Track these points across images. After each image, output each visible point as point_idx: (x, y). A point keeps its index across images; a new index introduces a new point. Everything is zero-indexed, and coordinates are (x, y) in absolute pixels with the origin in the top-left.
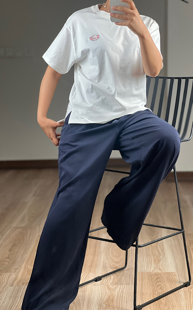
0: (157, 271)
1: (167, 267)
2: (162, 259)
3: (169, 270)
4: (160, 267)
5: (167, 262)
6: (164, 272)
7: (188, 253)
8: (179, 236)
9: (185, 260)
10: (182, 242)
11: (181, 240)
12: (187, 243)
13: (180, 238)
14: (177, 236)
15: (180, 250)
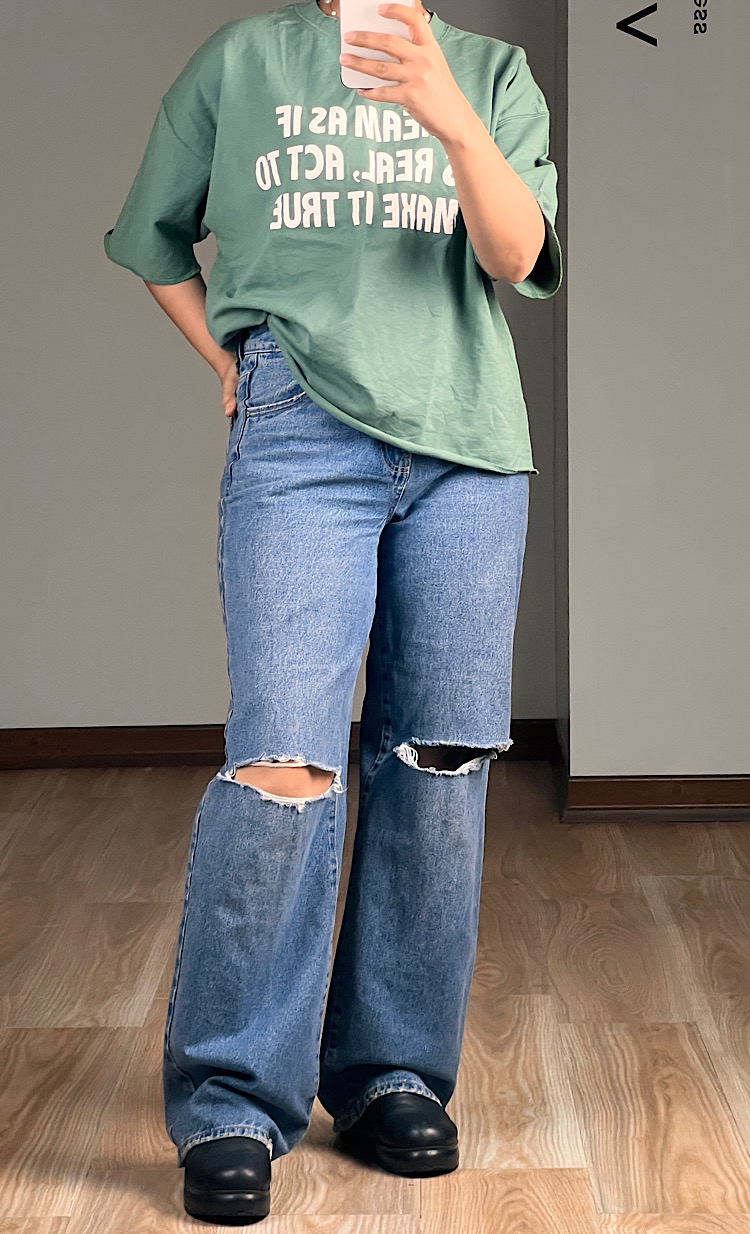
0: (510, 1165)
1: (554, 1148)
2: (533, 1119)
3: (561, 1161)
4: (521, 1150)
5: (552, 1133)
6: (537, 1166)
7: (643, 1098)
8: (609, 1033)
9: (629, 1123)
10: (618, 1055)
11: (616, 1048)
12: (640, 1059)
13: (612, 1041)
14: (600, 1032)
15: (610, 1088)
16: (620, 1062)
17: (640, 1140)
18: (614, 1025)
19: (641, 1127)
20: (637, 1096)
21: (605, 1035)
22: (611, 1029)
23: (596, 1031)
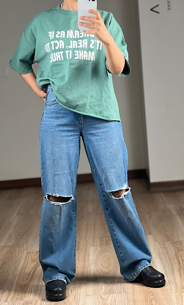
7: (177, 260)
8: (166, 244)
9: (174, 267)
10: (169, 249)
11: (168, 247)
12: (175, 250)
13: (167, 246)
14: (164, 244)
15: (169, 258)
16: (170, 251)
17: (177, 271)
18: (168, 242)
19: (177, 267)
20: (175, 260)
21: (165, 244)
22: (167, 243)
23: (163, 244)
